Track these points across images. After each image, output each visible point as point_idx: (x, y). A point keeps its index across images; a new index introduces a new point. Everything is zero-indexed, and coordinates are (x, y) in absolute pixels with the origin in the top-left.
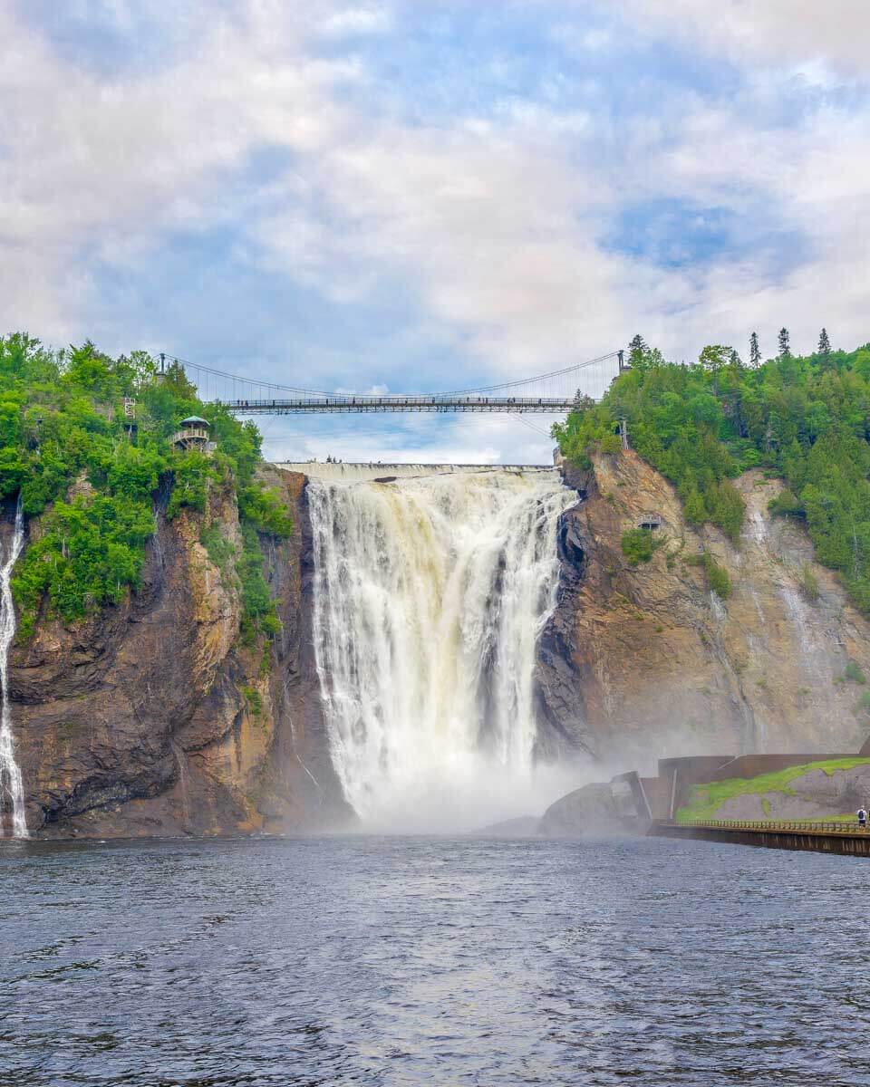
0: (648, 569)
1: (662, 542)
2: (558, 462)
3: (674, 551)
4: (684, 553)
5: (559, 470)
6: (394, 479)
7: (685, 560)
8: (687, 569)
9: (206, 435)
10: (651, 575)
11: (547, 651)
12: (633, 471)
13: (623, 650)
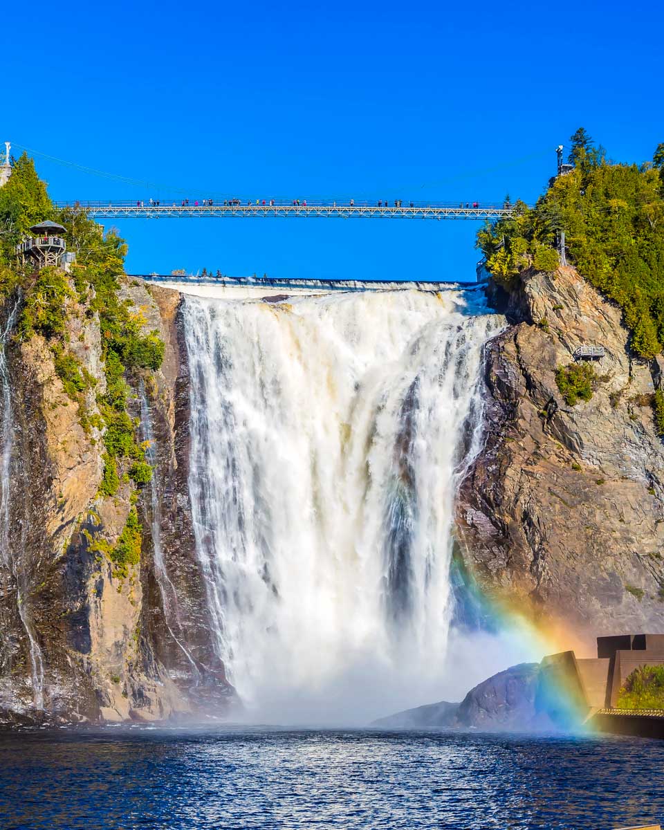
0: (589, 410)
1: (606, 379)
2: (482, 278)
3: (619, 388)
4: (632, 392)
5: (483, 289)
6: (287, 297)
7: (630, 400)
8: (636, 410)
9: (62, 243)
10: (593, 418)
11: (467, 506)
12: (572, 293)
13: (557, 506)
